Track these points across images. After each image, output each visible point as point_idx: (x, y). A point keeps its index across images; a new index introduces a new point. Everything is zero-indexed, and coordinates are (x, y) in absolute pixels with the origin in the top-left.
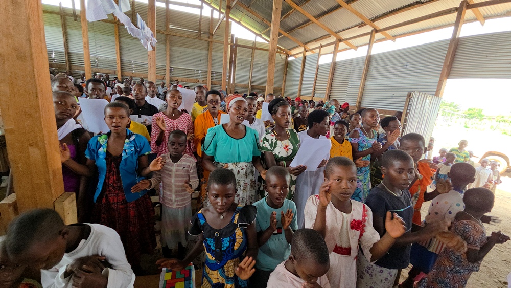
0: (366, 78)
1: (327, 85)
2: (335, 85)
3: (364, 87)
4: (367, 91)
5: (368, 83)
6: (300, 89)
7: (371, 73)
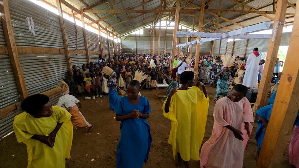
0: (247, 46)
1: (231, 50)
2: (235, 49)
3: (246, 50)
4: (248, 51)
5: (248, 48)
6: (219, 52)
7: (249, 45)
